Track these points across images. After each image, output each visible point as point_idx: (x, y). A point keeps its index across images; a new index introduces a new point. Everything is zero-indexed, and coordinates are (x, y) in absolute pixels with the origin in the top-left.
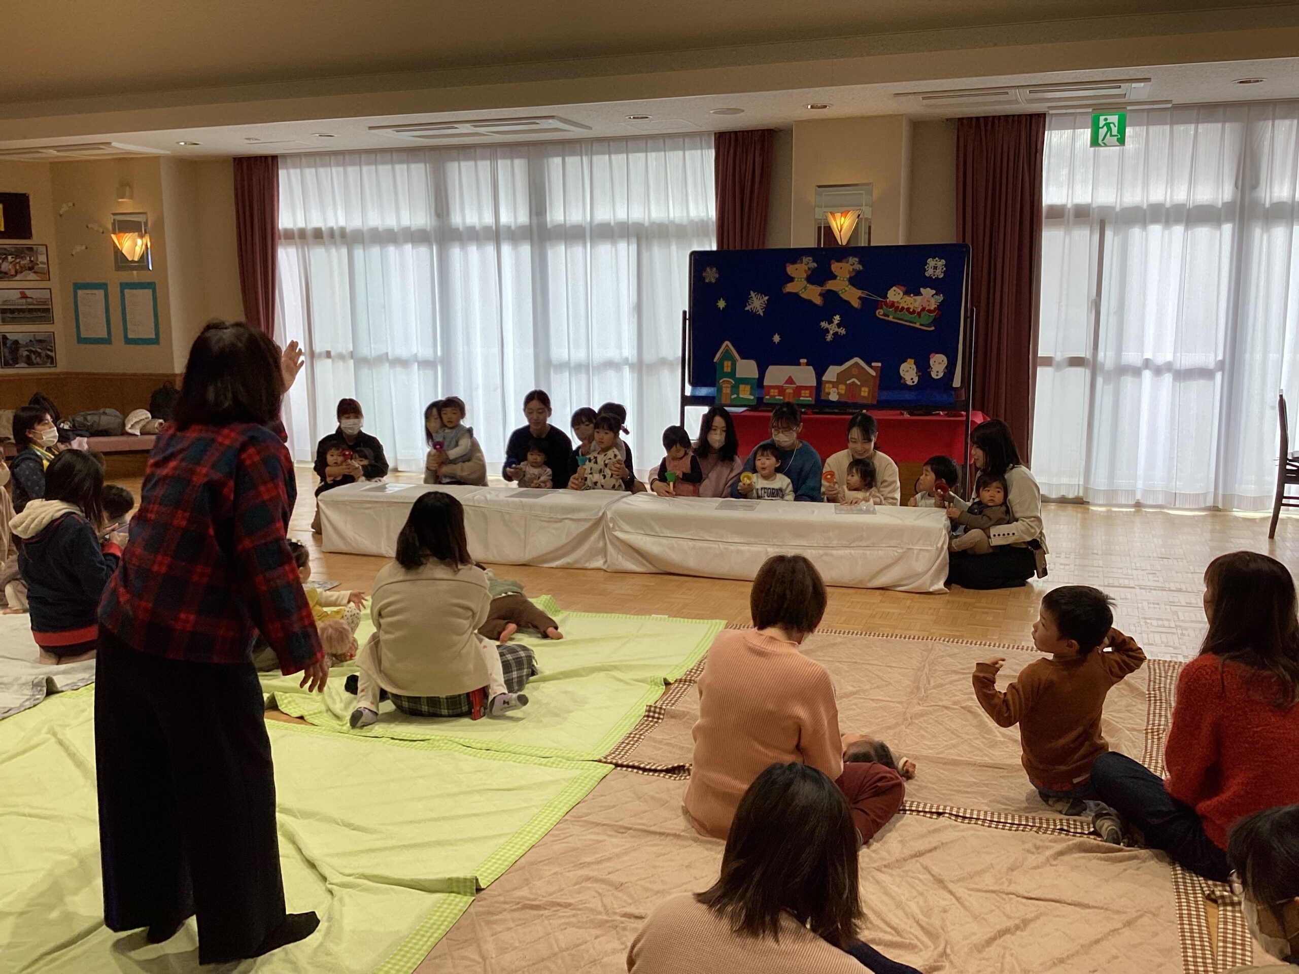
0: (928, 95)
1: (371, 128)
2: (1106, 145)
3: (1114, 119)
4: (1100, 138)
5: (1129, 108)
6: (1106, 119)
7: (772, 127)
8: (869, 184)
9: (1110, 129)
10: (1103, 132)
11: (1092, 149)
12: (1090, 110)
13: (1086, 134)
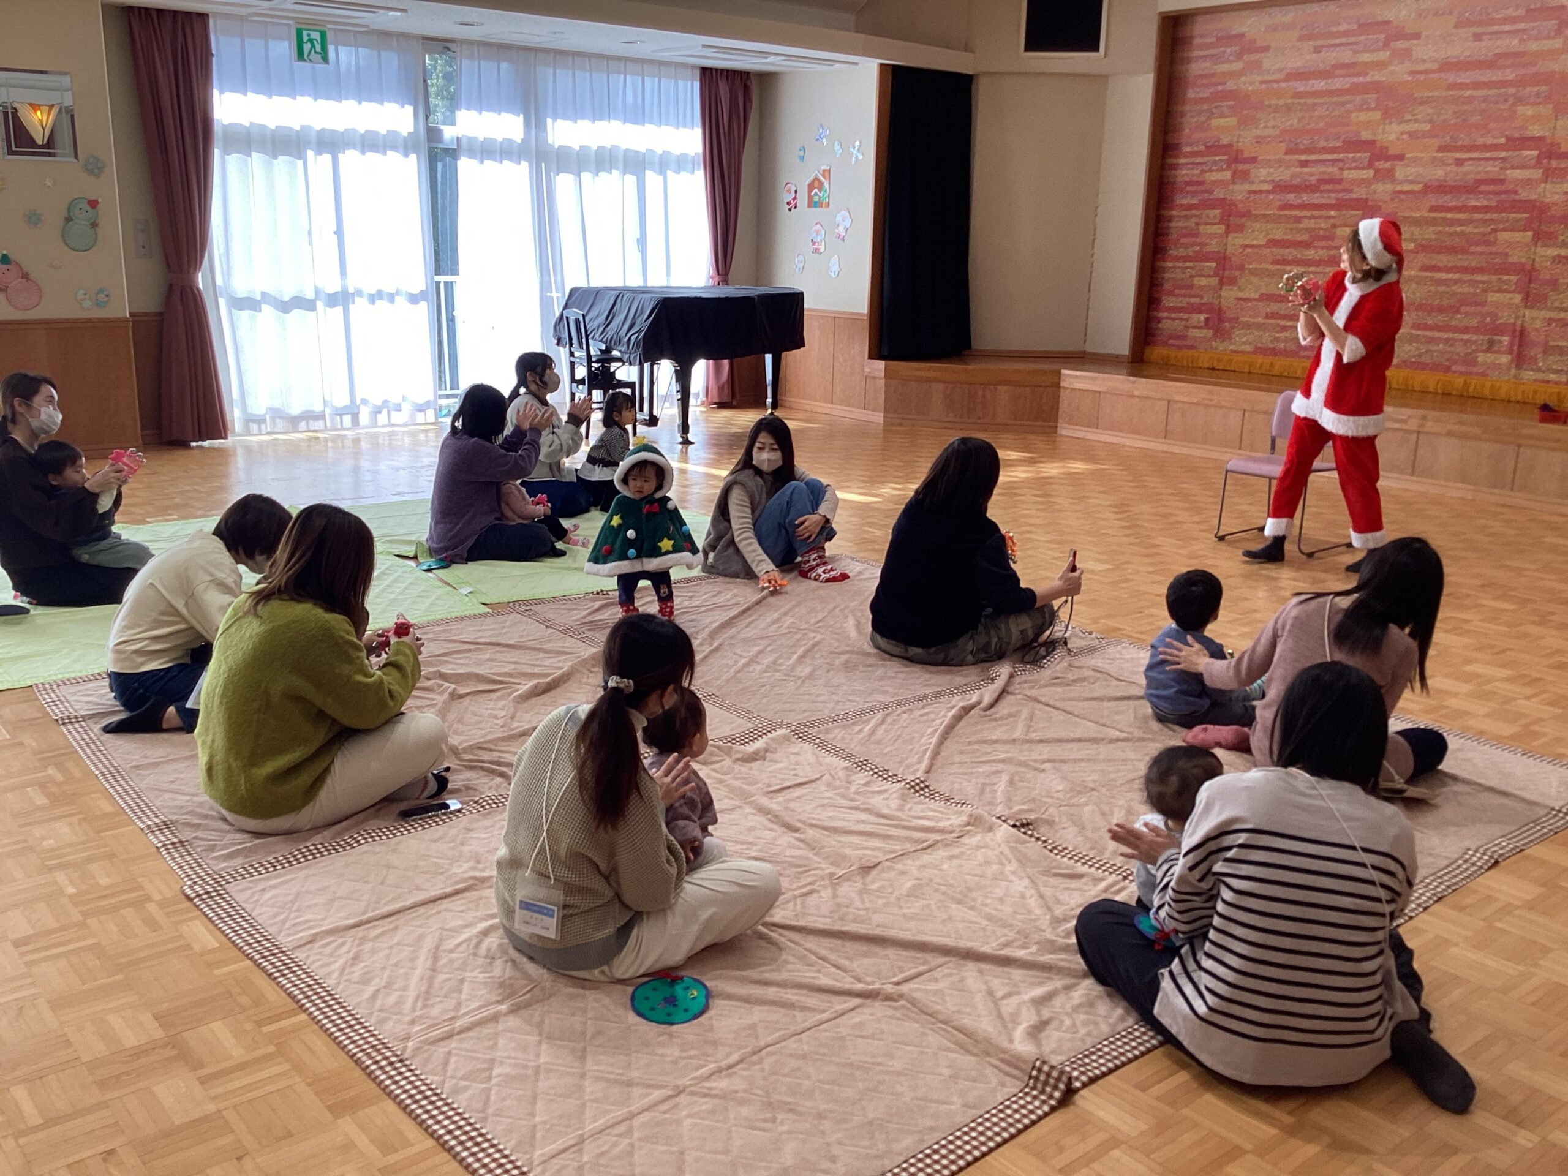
2: (311, 61)
3: (316, 35)
4: (306, 53)
6: (309, 35)
9: (313, 46)
10: (307, 47)
11: (299, 62)
12: (291, 22)
13: (289, 47)
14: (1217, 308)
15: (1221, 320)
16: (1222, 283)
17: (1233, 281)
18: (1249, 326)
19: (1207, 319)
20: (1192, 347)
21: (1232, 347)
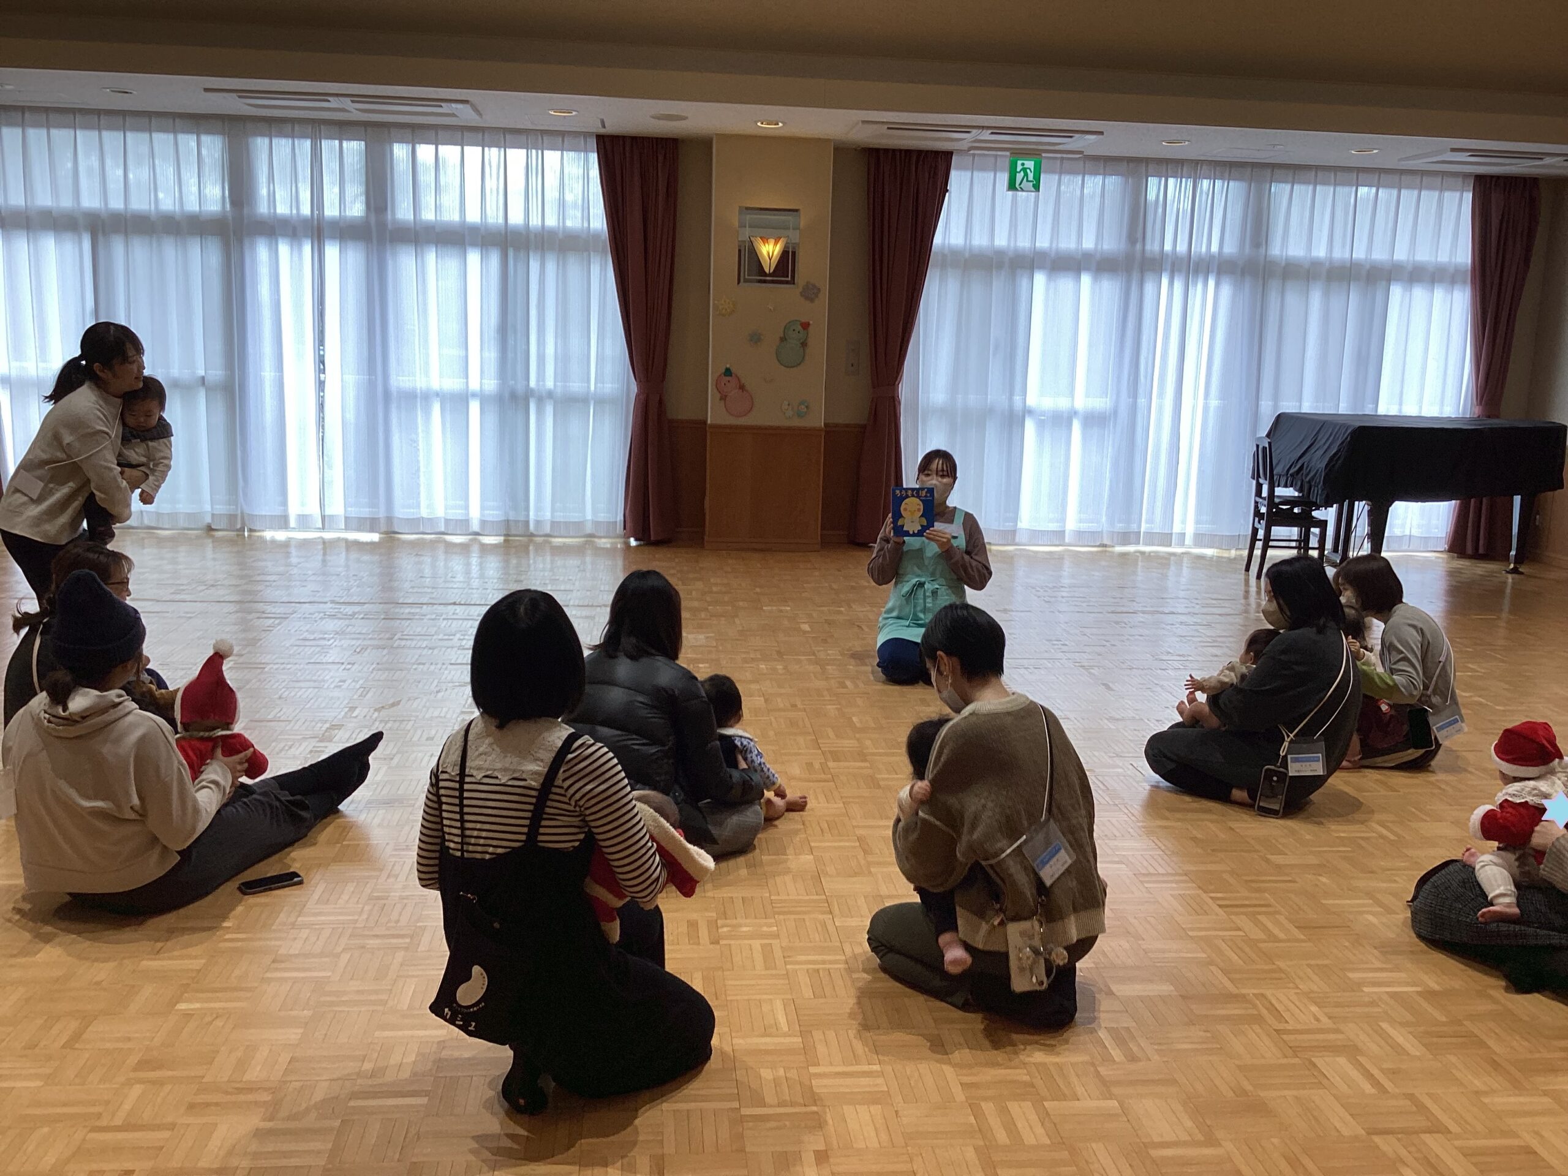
0: (893, 127)
1: (206, 90)
2: (1022, 190)
3: (1030, 164)
4: (1018, 182)
5: (1044, 155)
6: (1023, 164)
7: (675, 136)
8: (797, 211)
9: (1026, 175)
10: (1020, 176)
11: (1010, 193)
12: (1008, 153)
13: (1003, 178)
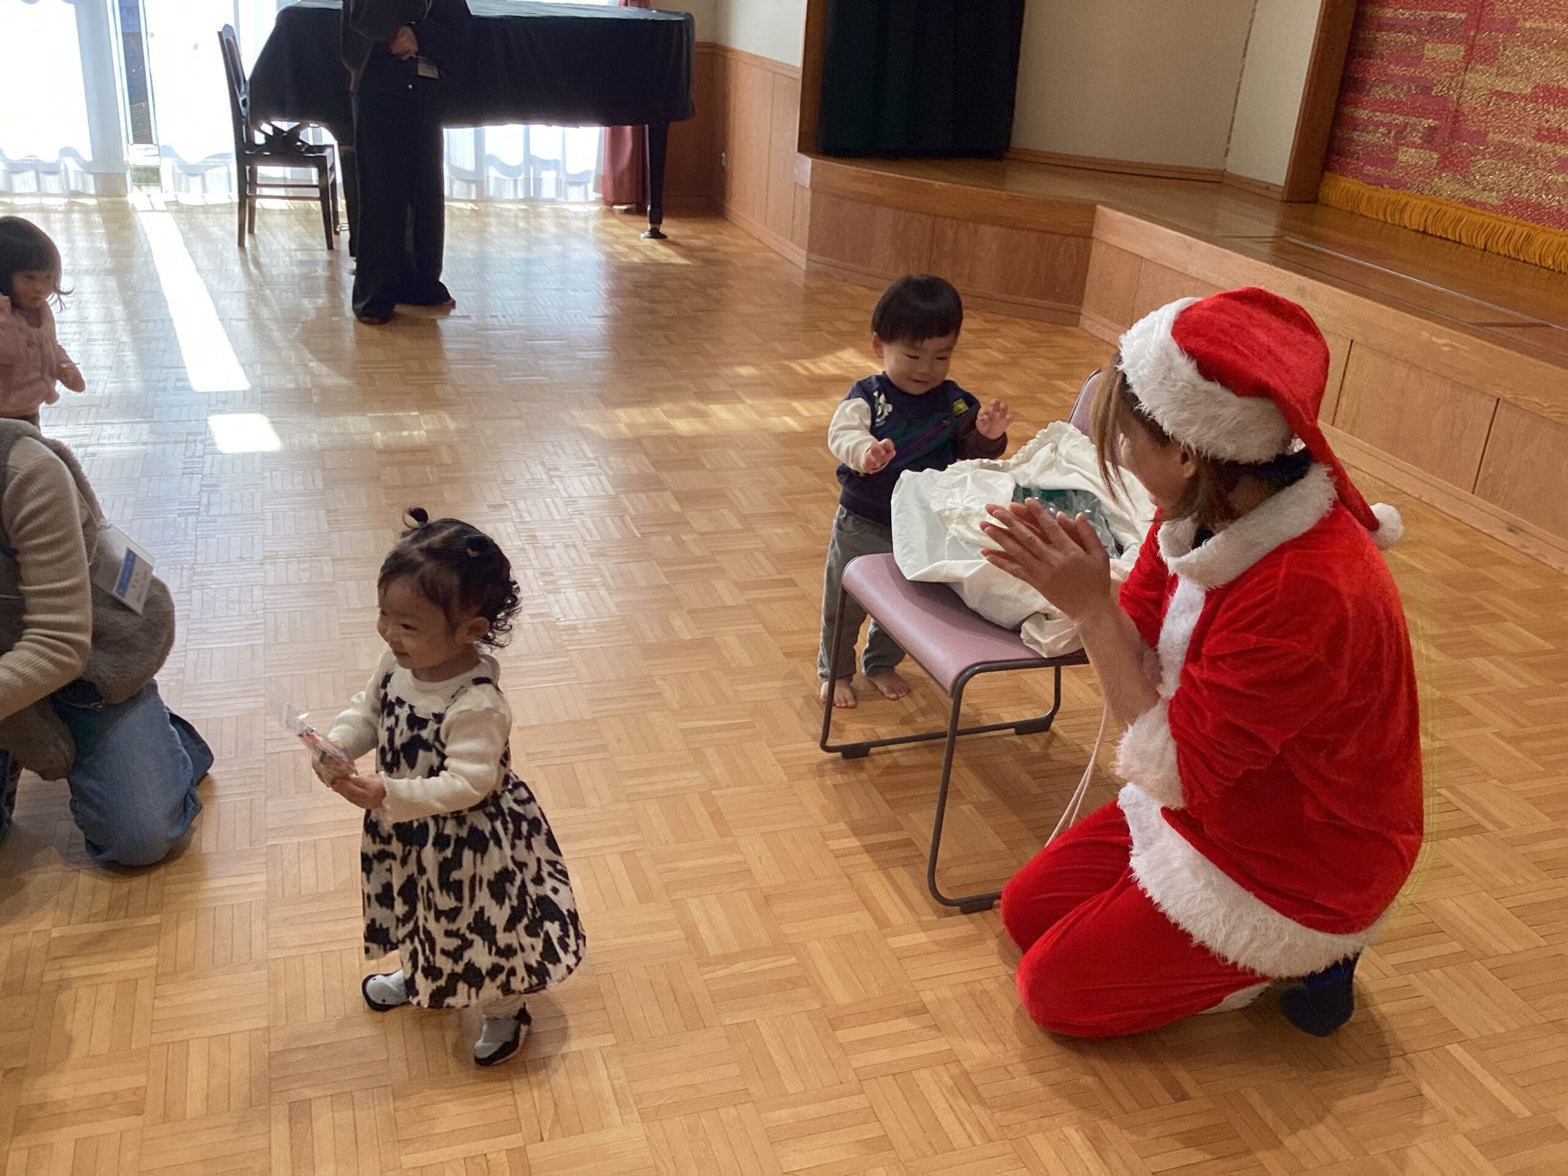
14: (1452, 107)
15: (1455, 133)
16: (1469, 57)
17: (1490, 56)
18: (1504, 152)
19: (1432, 130)
20: (1397, 185)
21: (1467, 193)
